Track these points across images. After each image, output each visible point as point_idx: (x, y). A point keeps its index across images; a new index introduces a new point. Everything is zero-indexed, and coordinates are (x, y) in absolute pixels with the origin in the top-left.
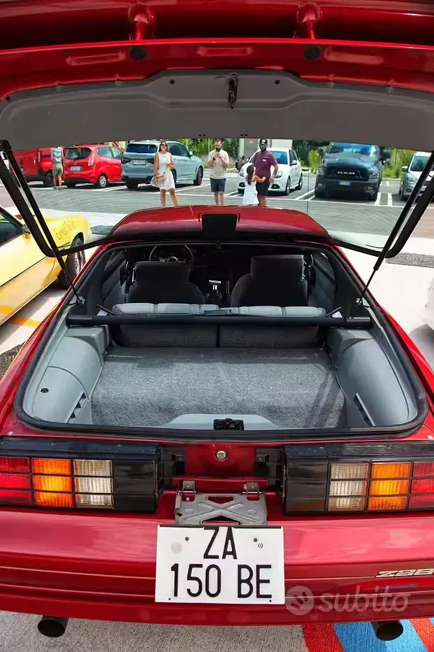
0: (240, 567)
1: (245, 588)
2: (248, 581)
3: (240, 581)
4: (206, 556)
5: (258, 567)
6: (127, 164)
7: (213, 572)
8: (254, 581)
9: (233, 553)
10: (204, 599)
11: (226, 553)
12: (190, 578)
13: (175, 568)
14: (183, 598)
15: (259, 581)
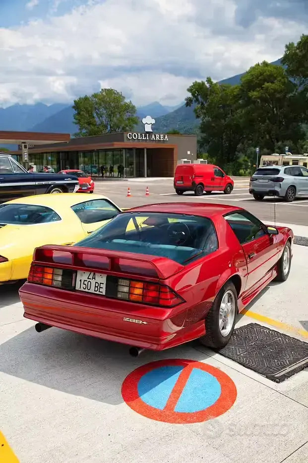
0: (96, 283)
1: (96, 289)
2: (97, 287)
3: (95, 287)
4: (88, 278)
5: (100, 283)
6: (255, 182)
7: (89, 283)
8: (99, 287)
9: (95, 278)
10: (86, 290)
11: (93, 278)
12: (84, 284)
13: (81, 281)
14: (82, 289)
15: (100, 288)
